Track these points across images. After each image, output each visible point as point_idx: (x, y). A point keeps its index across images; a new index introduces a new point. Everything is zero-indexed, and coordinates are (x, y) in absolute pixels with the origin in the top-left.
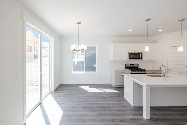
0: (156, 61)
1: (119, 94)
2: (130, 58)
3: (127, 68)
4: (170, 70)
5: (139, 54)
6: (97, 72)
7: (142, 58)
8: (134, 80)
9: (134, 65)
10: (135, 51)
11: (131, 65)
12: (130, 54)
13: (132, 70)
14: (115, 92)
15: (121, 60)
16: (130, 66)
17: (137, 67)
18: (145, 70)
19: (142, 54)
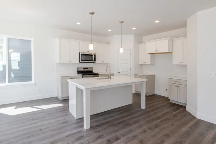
0: (109, 64)
1: (64, 108)
2: (82, 60)
3: (79, 72)
4: (119, 73)
5: (92, 55)
6: (33, 82)
7: (95, 60)
8: (76, 85)
9: (87, 68)
10: (87, 51)
11: (84, 69)
12: (81, 54)
13: (83, 75)
14: (60, 107)
15: (70, 62)
16: (82, 70)
17: (92, 71)
18: (98, 74)
19: (95, 55)
